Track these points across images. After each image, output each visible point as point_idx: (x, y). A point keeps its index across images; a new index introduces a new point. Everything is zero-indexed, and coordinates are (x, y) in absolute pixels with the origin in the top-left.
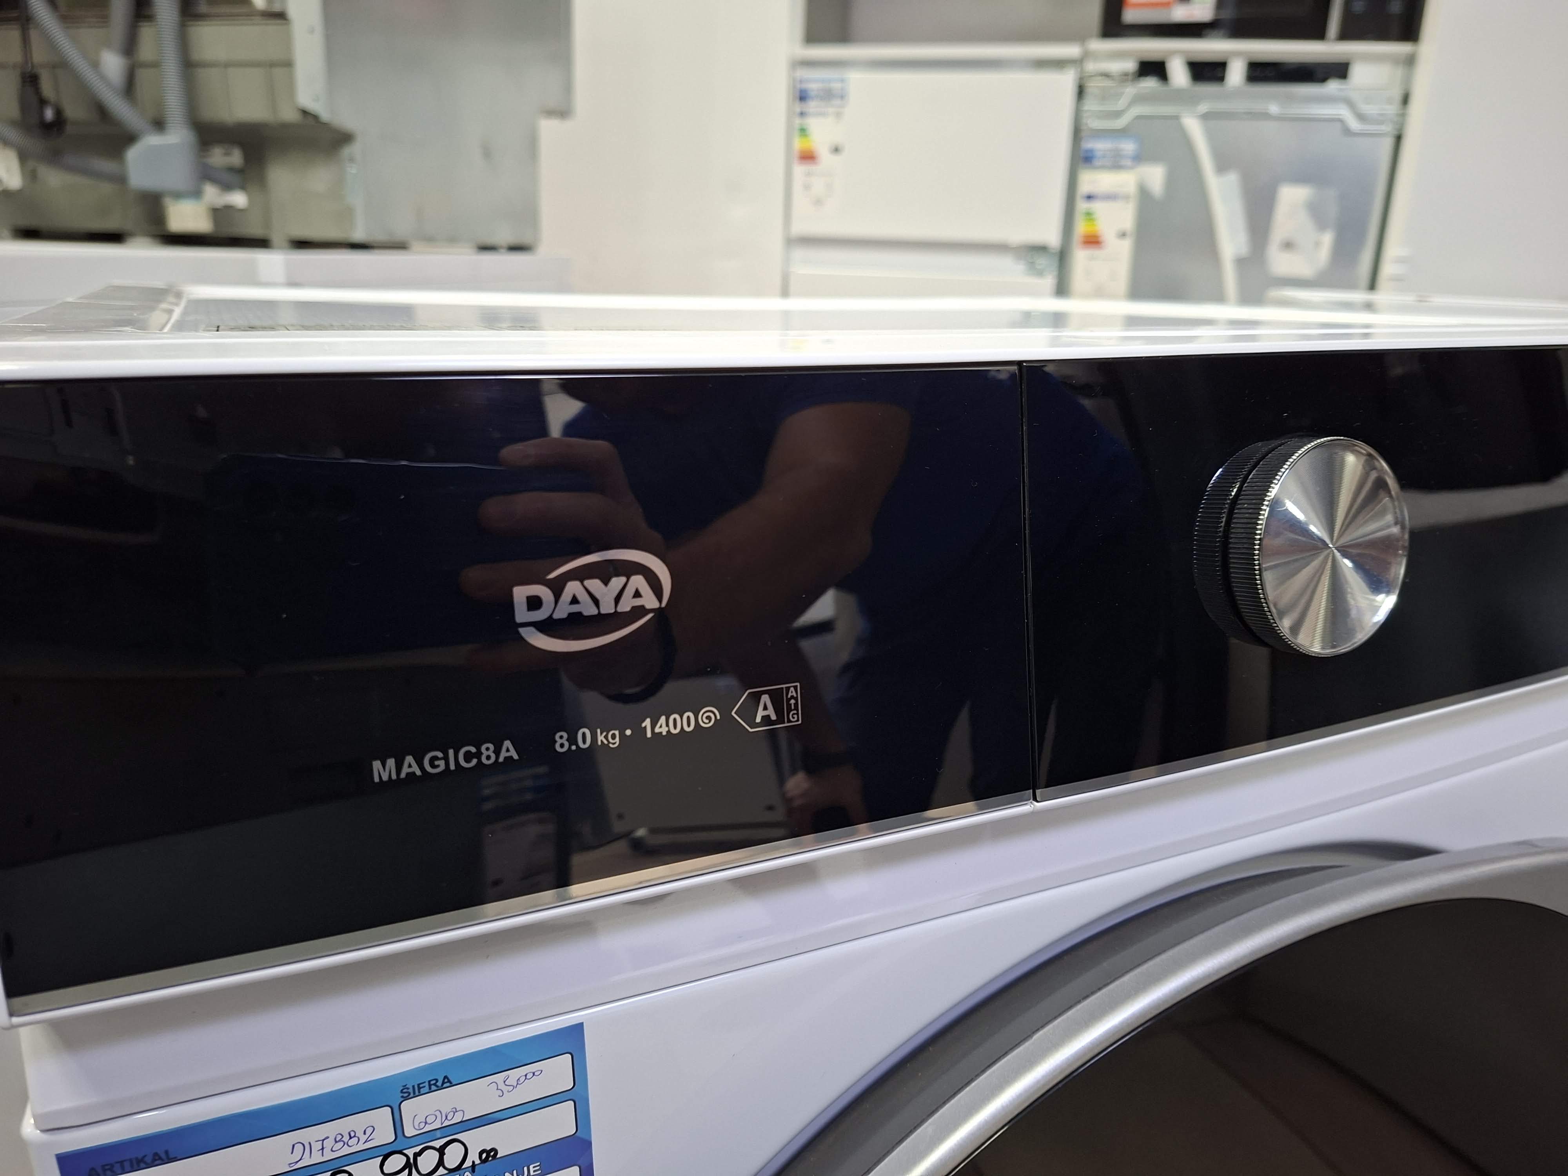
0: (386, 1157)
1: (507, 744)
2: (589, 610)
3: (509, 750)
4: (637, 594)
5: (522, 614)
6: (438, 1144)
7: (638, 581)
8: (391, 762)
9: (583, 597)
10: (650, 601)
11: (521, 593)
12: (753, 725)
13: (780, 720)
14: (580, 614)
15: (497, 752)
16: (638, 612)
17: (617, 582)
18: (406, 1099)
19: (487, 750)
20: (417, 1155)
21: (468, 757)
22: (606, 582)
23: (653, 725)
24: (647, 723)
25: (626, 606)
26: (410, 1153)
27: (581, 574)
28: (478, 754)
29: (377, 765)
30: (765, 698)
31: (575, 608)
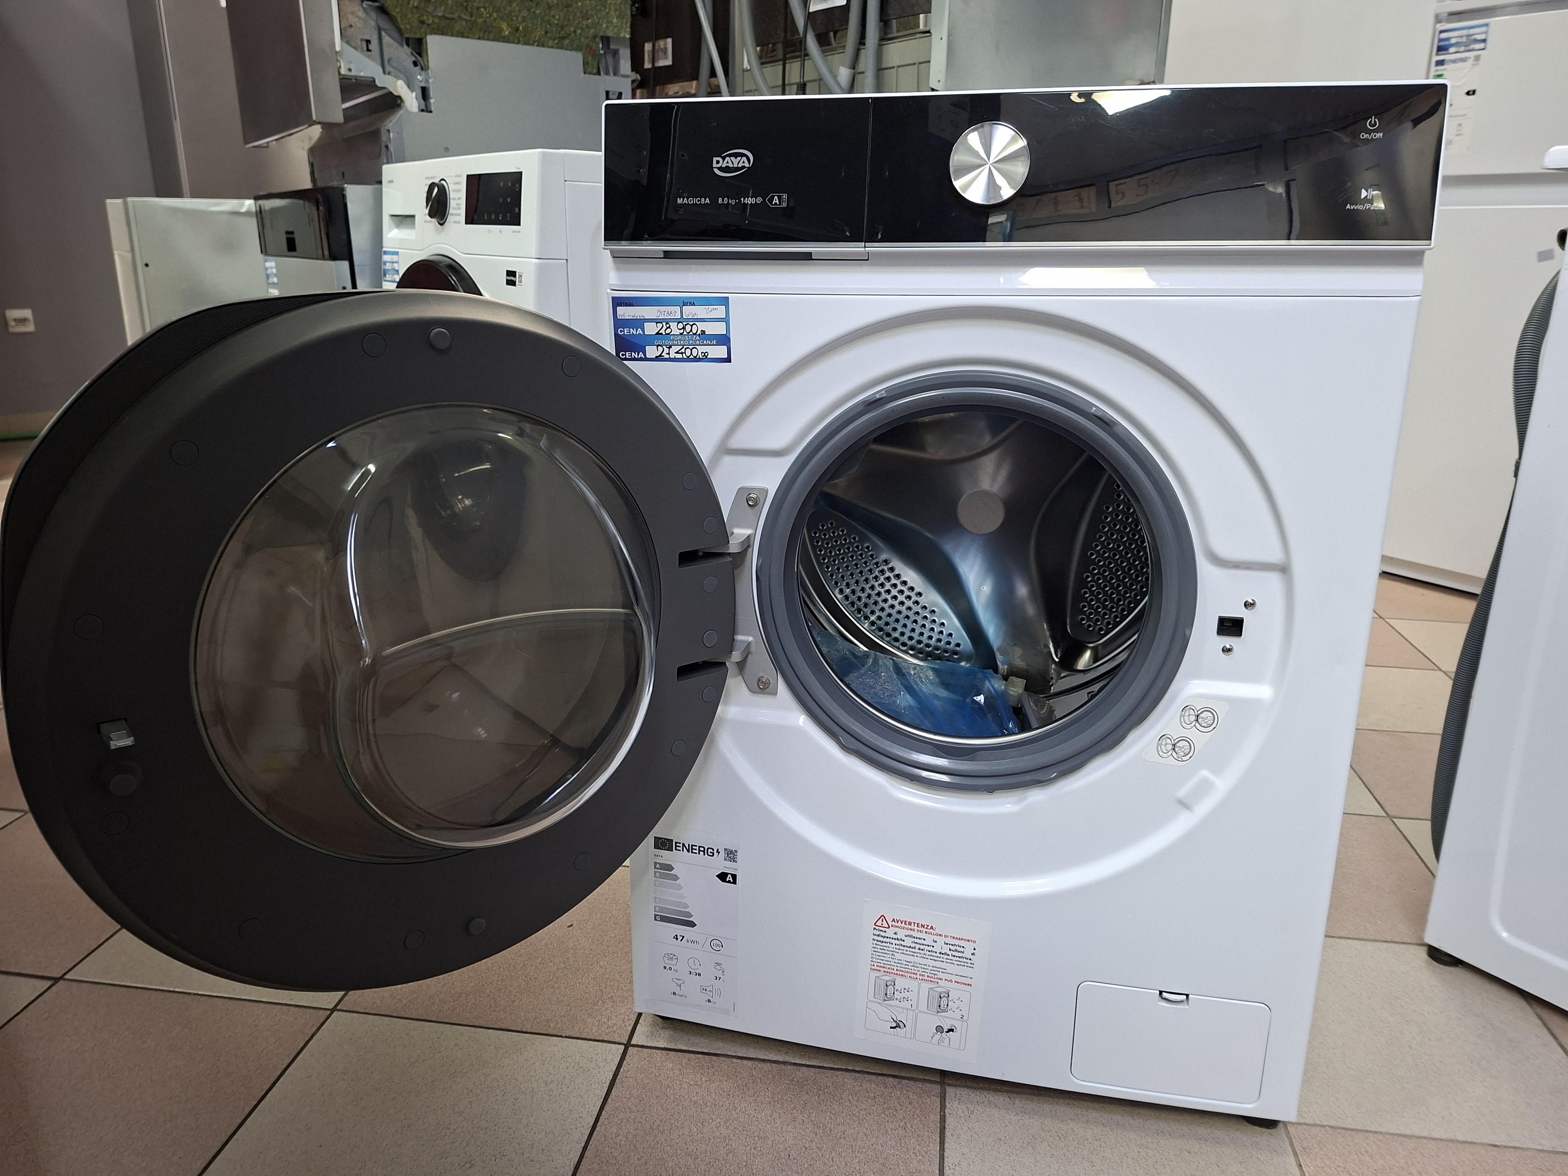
0: (679, 323)
1: (707, 199)
2: (731, 165)
3: (708, 201)
4: (744, 162)
5: (715, 165)
6: (691, 323)
7: (744, 159)
8: (682, 199)
9: (730, 162)
10: (747, 165)
11: (715, 159)
12: (772, 205)
13: (780, 204)
14: (728, 166)
15: (705, 200)
16: (743, 167)
17: (739, 158)
18: (684, 305)
19: (703, 199)
20: (686, 325)
21: (698, 201)
22: (736, 158)
23: (744, 200)
24: (742, 199)
25: (740, 165)
26: (684, 323)
27: (730, 155)
28: (701, 200)
29: (678, 199)
30: (776, 197)
31: (727, 165)
